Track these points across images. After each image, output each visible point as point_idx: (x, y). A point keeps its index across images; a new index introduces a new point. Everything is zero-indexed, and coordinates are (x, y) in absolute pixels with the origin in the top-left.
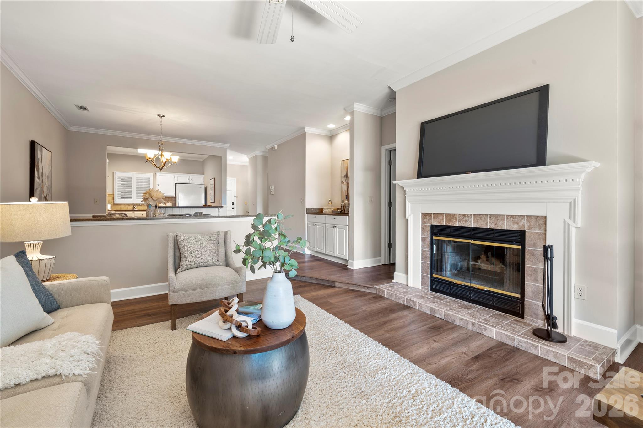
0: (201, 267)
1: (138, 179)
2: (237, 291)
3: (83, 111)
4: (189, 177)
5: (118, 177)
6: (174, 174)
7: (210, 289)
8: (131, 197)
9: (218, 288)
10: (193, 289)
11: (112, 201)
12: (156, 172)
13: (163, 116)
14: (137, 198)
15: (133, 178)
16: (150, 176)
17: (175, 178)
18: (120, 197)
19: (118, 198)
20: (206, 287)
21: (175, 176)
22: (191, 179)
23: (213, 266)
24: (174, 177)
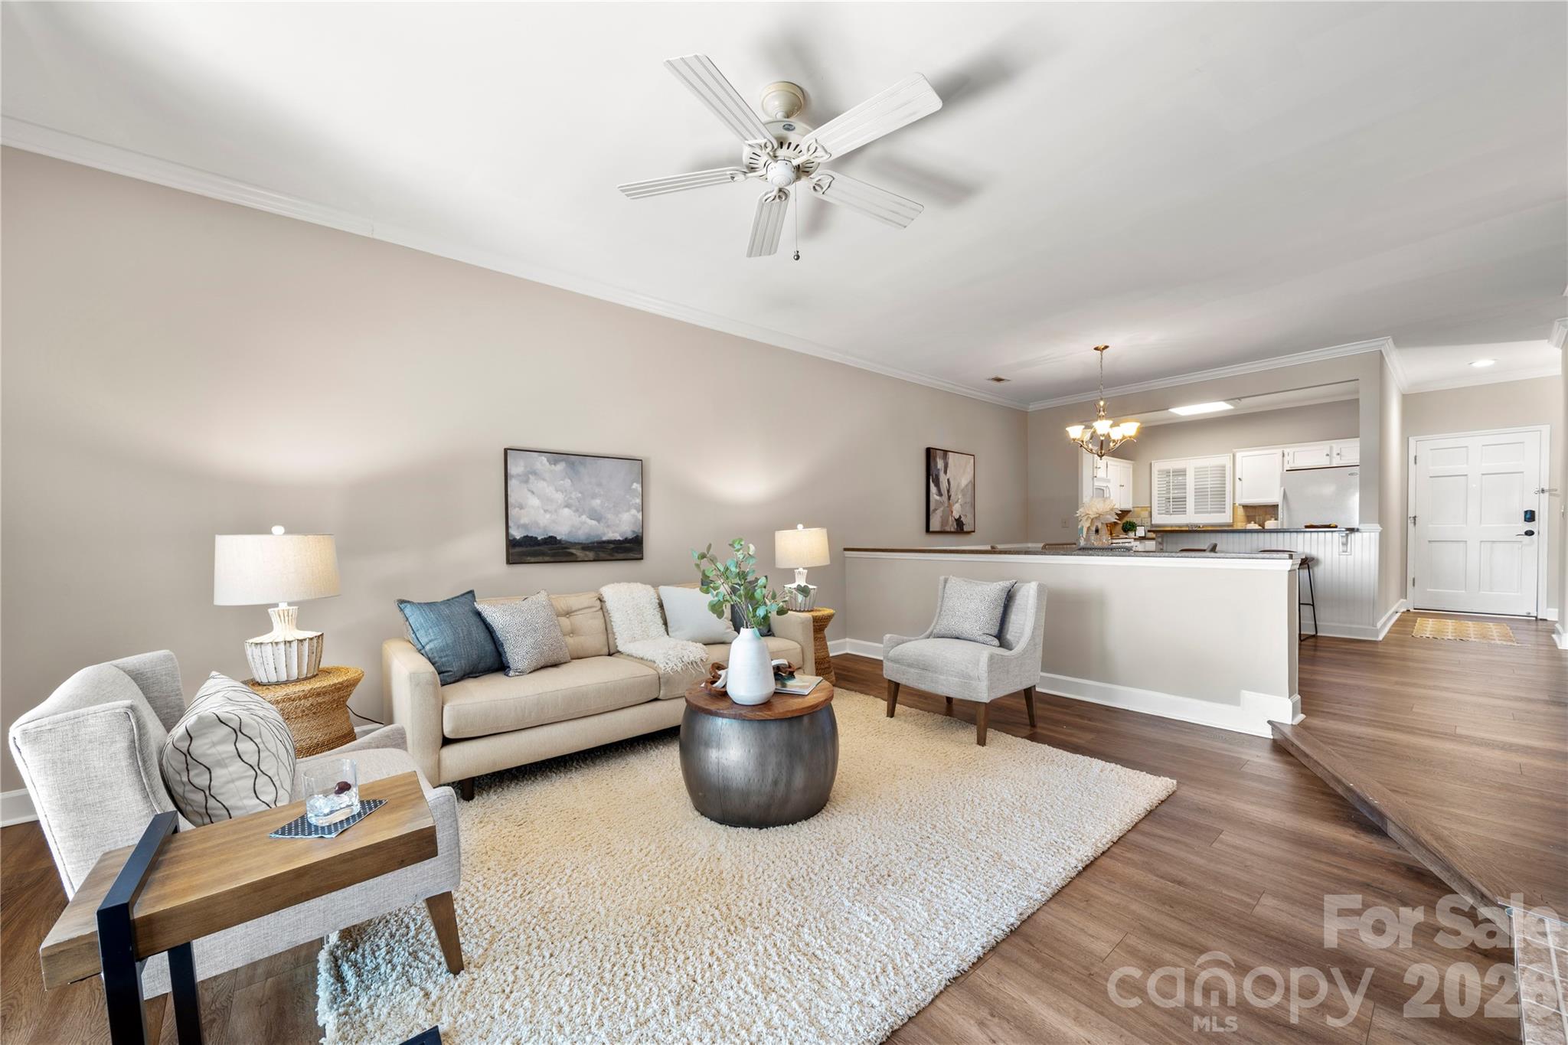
0: (958, 638)
1: (1198, 471)
2: (971, 694)
3: (1002, 384)
4: (1331, 448)
5: (1159, 471)
6: (1284, 448)
7: (930, 674)
8: (1184, 510)
9: (942, 677)
10: (910, 665)
11: (1149, 519)
12: (1235, 450)
13: (1106, 347)
14: (1196, 513)
15: (1187, 470)
16: (1225, 460)
17: (1286, 458)
18: (1164, 512)
19: (1159, 514)
20: (925, 669)
21: (1286, 451)
22: (1335, 455)
23: (974, 641)
24: (1283, 456)
